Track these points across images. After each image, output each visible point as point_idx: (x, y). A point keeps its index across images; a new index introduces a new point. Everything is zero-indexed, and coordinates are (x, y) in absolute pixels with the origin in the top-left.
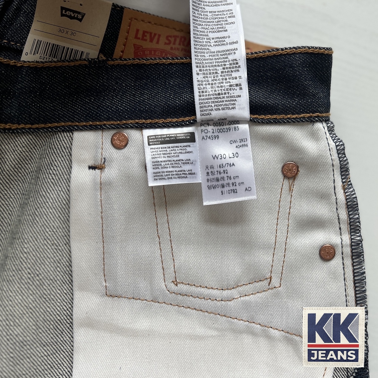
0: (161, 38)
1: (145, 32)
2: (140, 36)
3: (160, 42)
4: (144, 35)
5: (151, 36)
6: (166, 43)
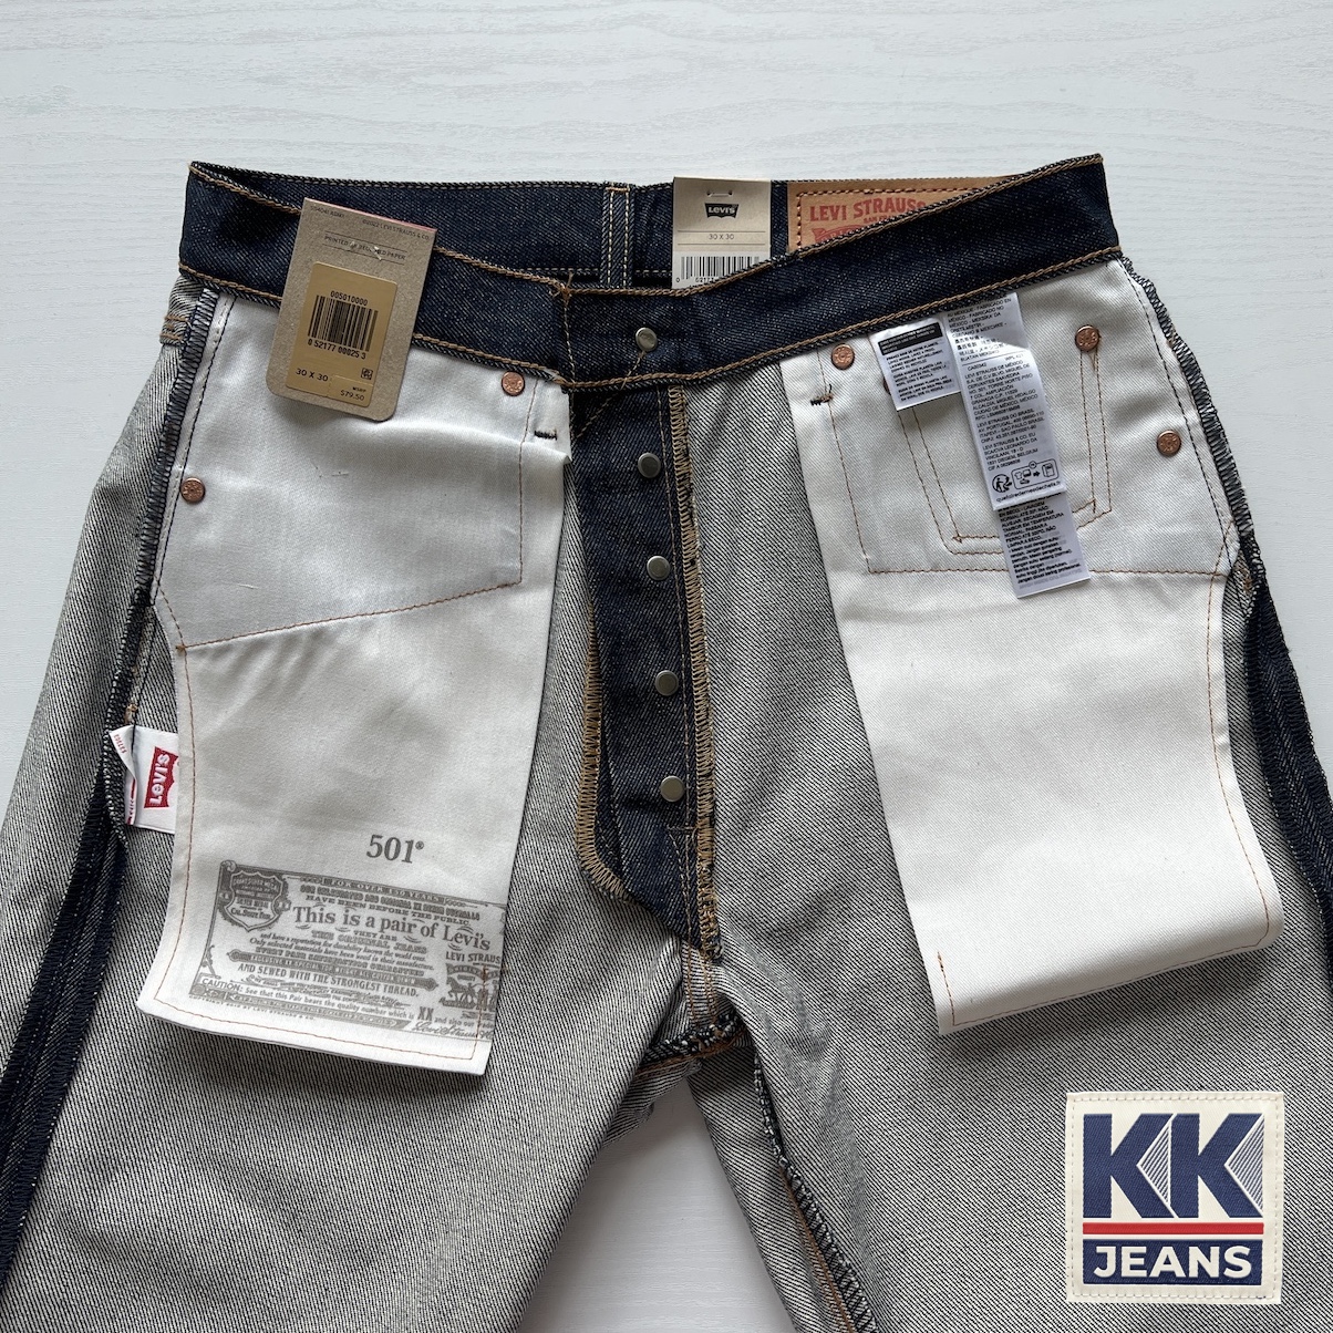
0: (847, 211)
1: (822, 208)
2: (817, 215)
3: (848, 216)
4: (823, 213)
5: (832, 211)
6: (856, 216)
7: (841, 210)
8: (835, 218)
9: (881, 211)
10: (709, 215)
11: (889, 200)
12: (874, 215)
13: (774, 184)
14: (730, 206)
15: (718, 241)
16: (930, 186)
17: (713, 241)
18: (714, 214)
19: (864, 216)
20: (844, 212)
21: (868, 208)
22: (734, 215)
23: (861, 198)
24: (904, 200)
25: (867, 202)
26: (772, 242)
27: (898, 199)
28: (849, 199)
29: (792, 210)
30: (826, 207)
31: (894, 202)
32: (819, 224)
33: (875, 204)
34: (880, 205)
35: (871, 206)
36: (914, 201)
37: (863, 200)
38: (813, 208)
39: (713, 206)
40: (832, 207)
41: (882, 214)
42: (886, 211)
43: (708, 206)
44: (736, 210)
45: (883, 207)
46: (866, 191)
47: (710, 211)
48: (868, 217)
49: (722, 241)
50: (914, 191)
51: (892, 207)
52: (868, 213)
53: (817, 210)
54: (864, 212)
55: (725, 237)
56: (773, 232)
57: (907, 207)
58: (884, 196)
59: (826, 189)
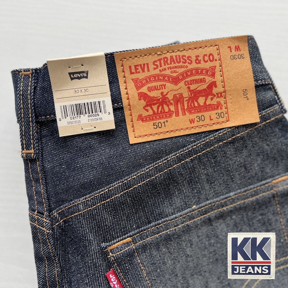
1: (135, 66)
2: (133, 70)
3: (150, 69)
4: (136, 69)
5: (141, 67)
6: (155, 69)
7: (146, 66)
8: (143, 71)
9: (168, 64)
10: (72, 79)
11: (172, 57)
12: (165, 67)
13: (106, 55)
14: (83, 72)
15: (80, 94)
16: (193, 46)
17: (77, 94)
18: (75, 78)
19: (159, 68)
20: (148, 68)
21: (160, 63)
22: (86, 77)
23: (156, 58)
24: (179, 56)
25: (160, 60)
26: (111, 90)
27: (176, 56)
28: (149, 60)
29: (119, 69)
30: (138, 66)
31: (174, 58)
32: (135, 76)
33: (164, 60)
34: (167, 61)
35: (162, 61)
36: (185, 56)
37: (157, 59)
38: (130, 67)
39: (73, 73)
40: (141, 65)
41: (169, 66)
42: (171, 64)
43: (70, 74)
44: (87, 74)
45: (169, 62)
46: (159, 53)
47: (72, 77)
48: (161, 68)
49: (82, 94)
50: (184, 50)
51: (174, 61)
52: (161, 66)
53: (133, 68)
54: (159, 66)
55: (83, 91)
56: (110, 83)
57: (182, 60)
58: (168, 55)
59: (136, 55)
